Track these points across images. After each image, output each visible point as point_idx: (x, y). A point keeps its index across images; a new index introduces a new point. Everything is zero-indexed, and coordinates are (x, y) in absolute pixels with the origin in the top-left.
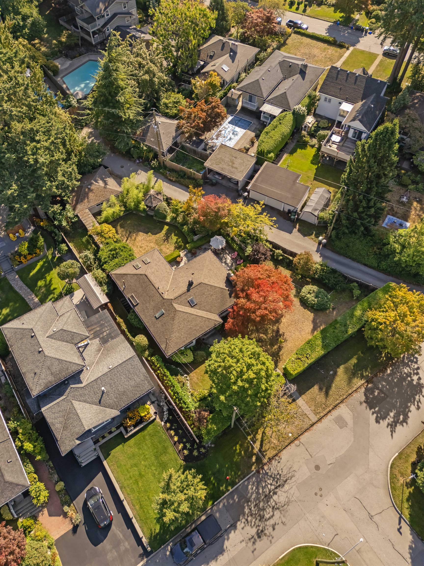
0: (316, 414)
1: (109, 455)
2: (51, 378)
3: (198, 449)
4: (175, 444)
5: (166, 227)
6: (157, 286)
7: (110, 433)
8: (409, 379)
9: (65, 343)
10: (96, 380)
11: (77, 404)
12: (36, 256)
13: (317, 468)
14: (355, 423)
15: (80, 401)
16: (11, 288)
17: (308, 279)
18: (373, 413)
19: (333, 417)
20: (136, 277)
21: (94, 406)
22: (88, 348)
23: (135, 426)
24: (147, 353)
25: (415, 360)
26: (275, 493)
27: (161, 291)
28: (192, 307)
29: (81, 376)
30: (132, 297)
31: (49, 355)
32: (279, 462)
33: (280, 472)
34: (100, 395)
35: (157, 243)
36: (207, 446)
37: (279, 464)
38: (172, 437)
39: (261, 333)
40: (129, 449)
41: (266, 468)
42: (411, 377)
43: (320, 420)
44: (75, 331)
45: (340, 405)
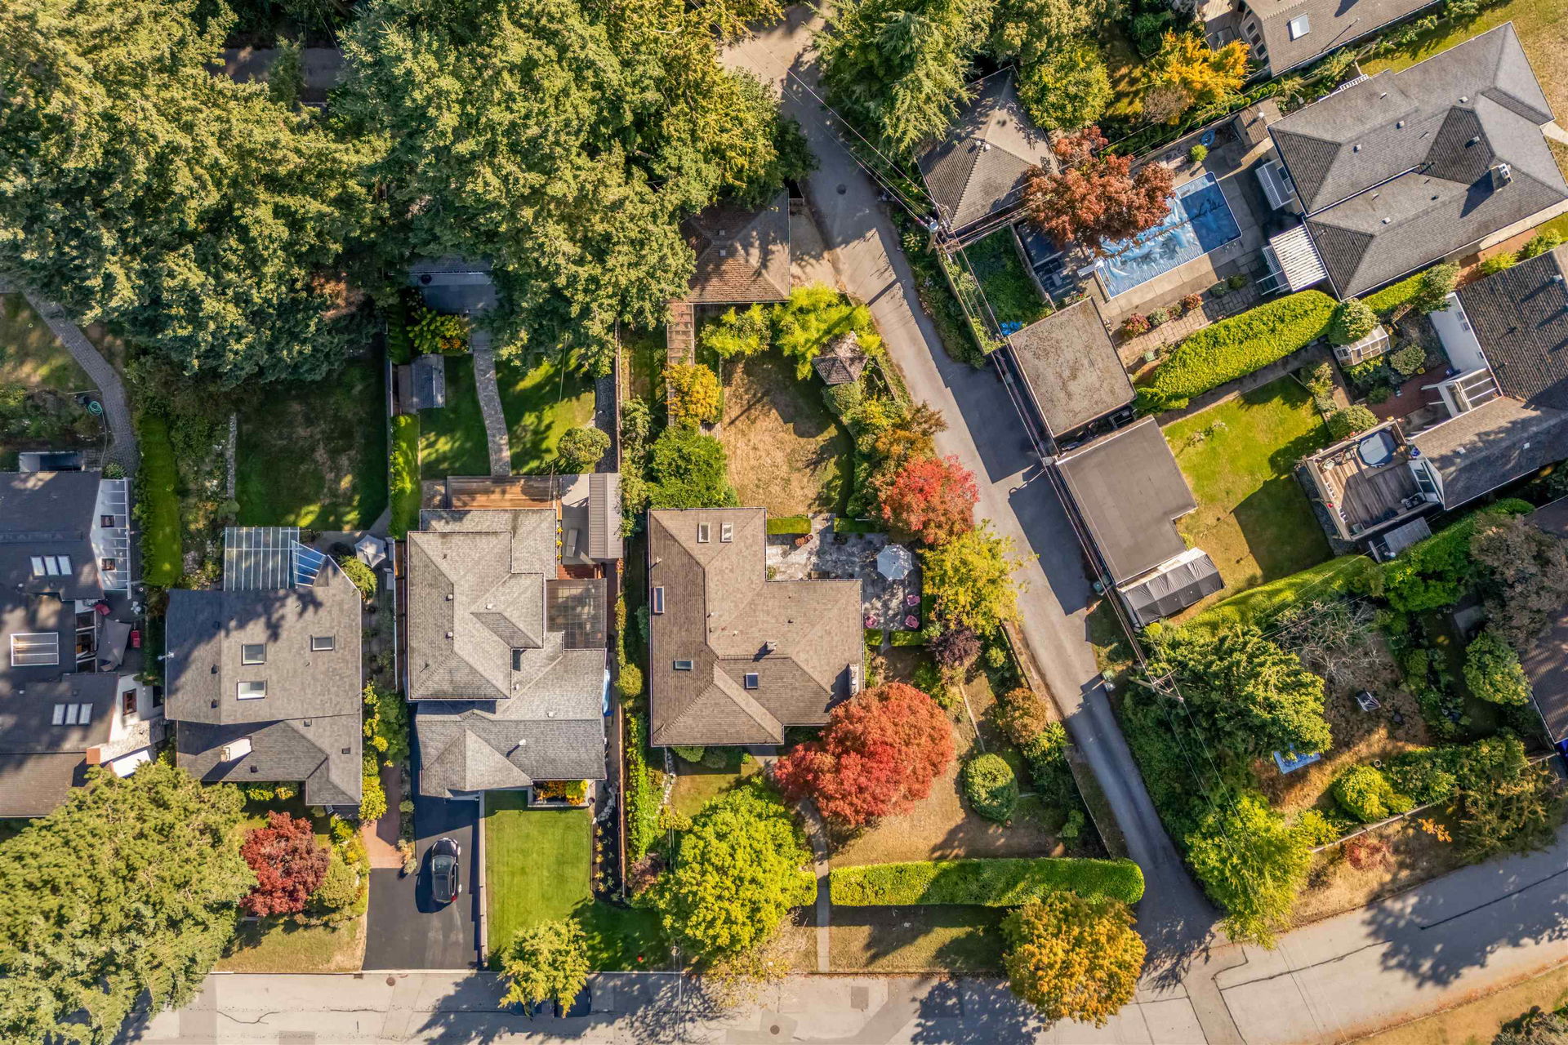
0: (833, 963)
1: (494, 814)
2: (447, 687)
4: (594, 865)
5: (832, 432)
6: (710, 607)
8: (1021, 1019)
9: (496, 638)
10: (517, 722)
11: (472, 739)
13: (775, 1030)
14: (879, 1015)
15: (479, 737)
18: (918, 1025)
19: (855, 985)
21: (498, 756)
23: (549, 802)
24: (630, 703)
27: (711, 623)
28: (746, 690)
29: (498, 706)
30: (659, 591)
31: (460, 653)
33: (719, 1000)
34: (513, 746)
35: (790, 459)
38: (595, 852)
40: (524, 824)
41: (704, 981)
43: (831, 974)
44: (521, 626)
45: (880, 977)
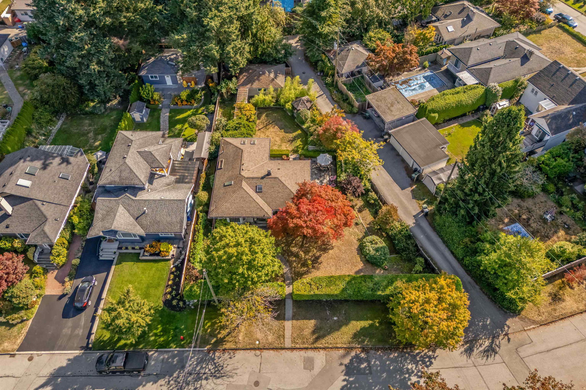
0: (293, 341)
1: (121, 263)
2: (117, 179)
3: (179, 300)
4: (167, 286)
5: (299, 132)
6: (243, 162)
7: (133, 248)
8: (407, 376)
9: (145, 162)
10: (145, 201)
11: (121, 209)
12: (190, 105)
13: (257, 384)
14: (321, 374)
15: (125, 208)
16: (159, 118)
17: (384, 233)
18: (344, 380)
19: (306, 355)
20: (235, 149)
21: (132, 218)
22: (162, 179)
23: (151, 255)
24: (201, 208)
25: (428, 363)
26: (206, 379)
27: (243, 167)
28: (256, 192)
29: (140, 193)
30: (222, 161)
31: (128, 163)
32: (230, 358)
33: (225, 366)
34: (141, 213)
35: (282, 139)
36: (187, 303)
37: (229, 360)
38: (169, 280)
39: (303, 251)
40: (136, 268)
41: (217, 354)
42: (410, 376)
43: (292, 349)
44: (158, 158)
45: (321, 350)
